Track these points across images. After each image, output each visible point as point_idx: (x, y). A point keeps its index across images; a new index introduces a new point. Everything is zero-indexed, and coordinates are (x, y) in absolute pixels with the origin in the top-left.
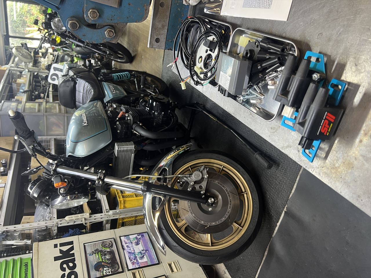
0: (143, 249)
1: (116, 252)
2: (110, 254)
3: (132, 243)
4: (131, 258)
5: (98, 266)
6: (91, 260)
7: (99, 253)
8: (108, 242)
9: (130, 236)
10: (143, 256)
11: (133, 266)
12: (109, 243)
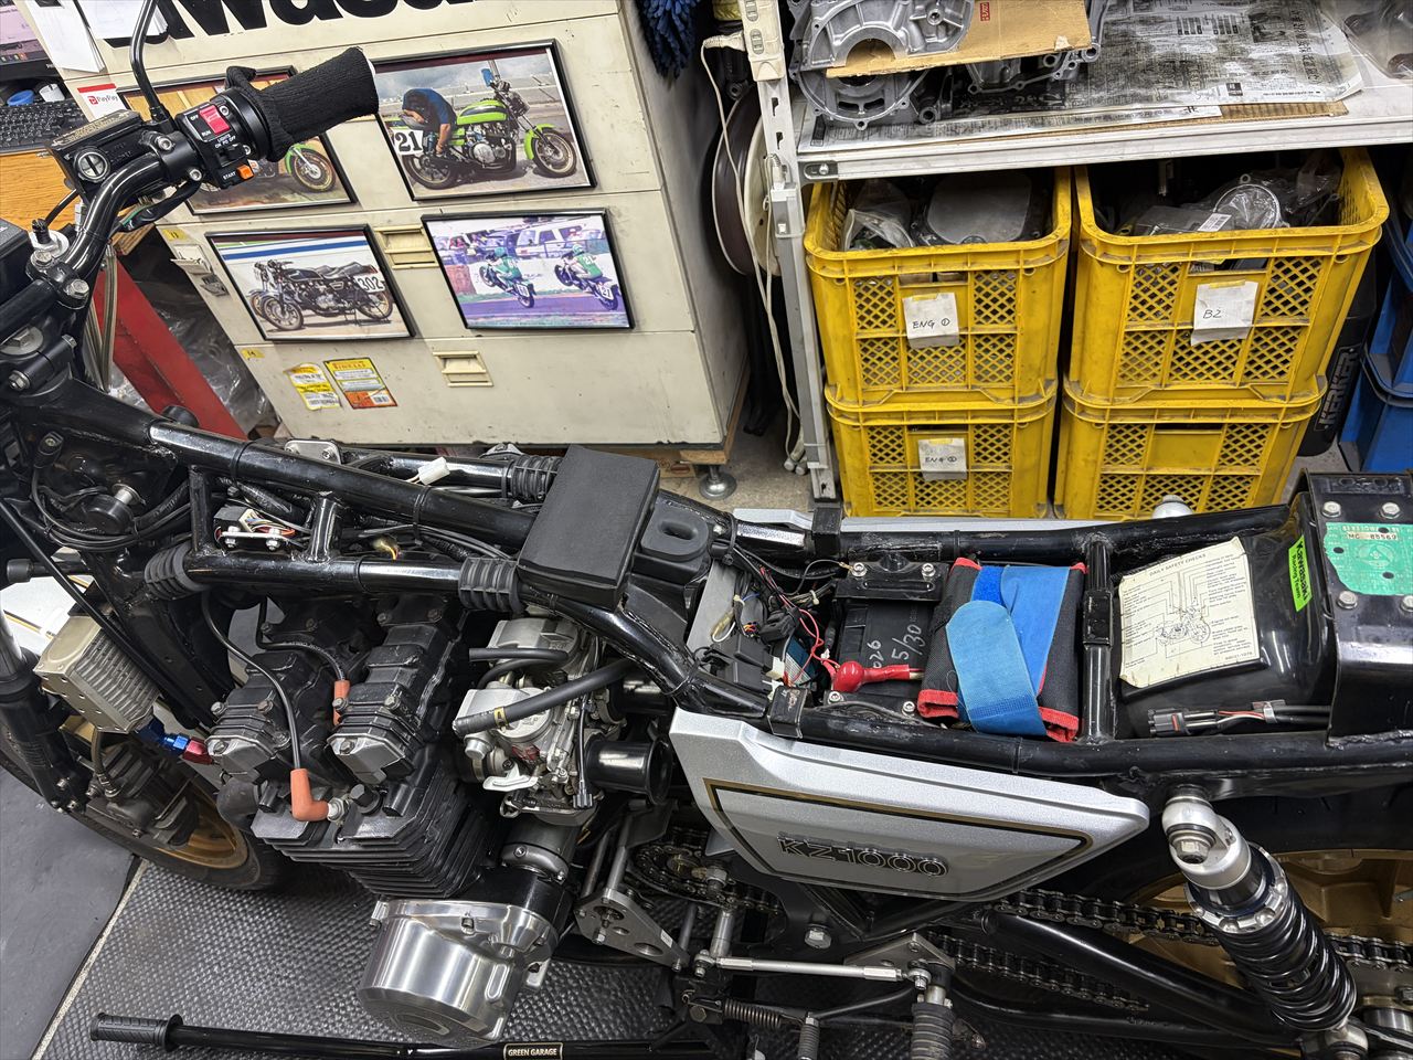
0: (536, 289)
1: (513, 185)
2: (497, 160)
3: (570, 255)
4: (483, 239)
5: (426, 106)
6: (458, 79)
7: (500, 116)
8: (570, 156)
9: (609, 256)
10: (500, 285)
11: (446, 239)
12: (563, 164)
